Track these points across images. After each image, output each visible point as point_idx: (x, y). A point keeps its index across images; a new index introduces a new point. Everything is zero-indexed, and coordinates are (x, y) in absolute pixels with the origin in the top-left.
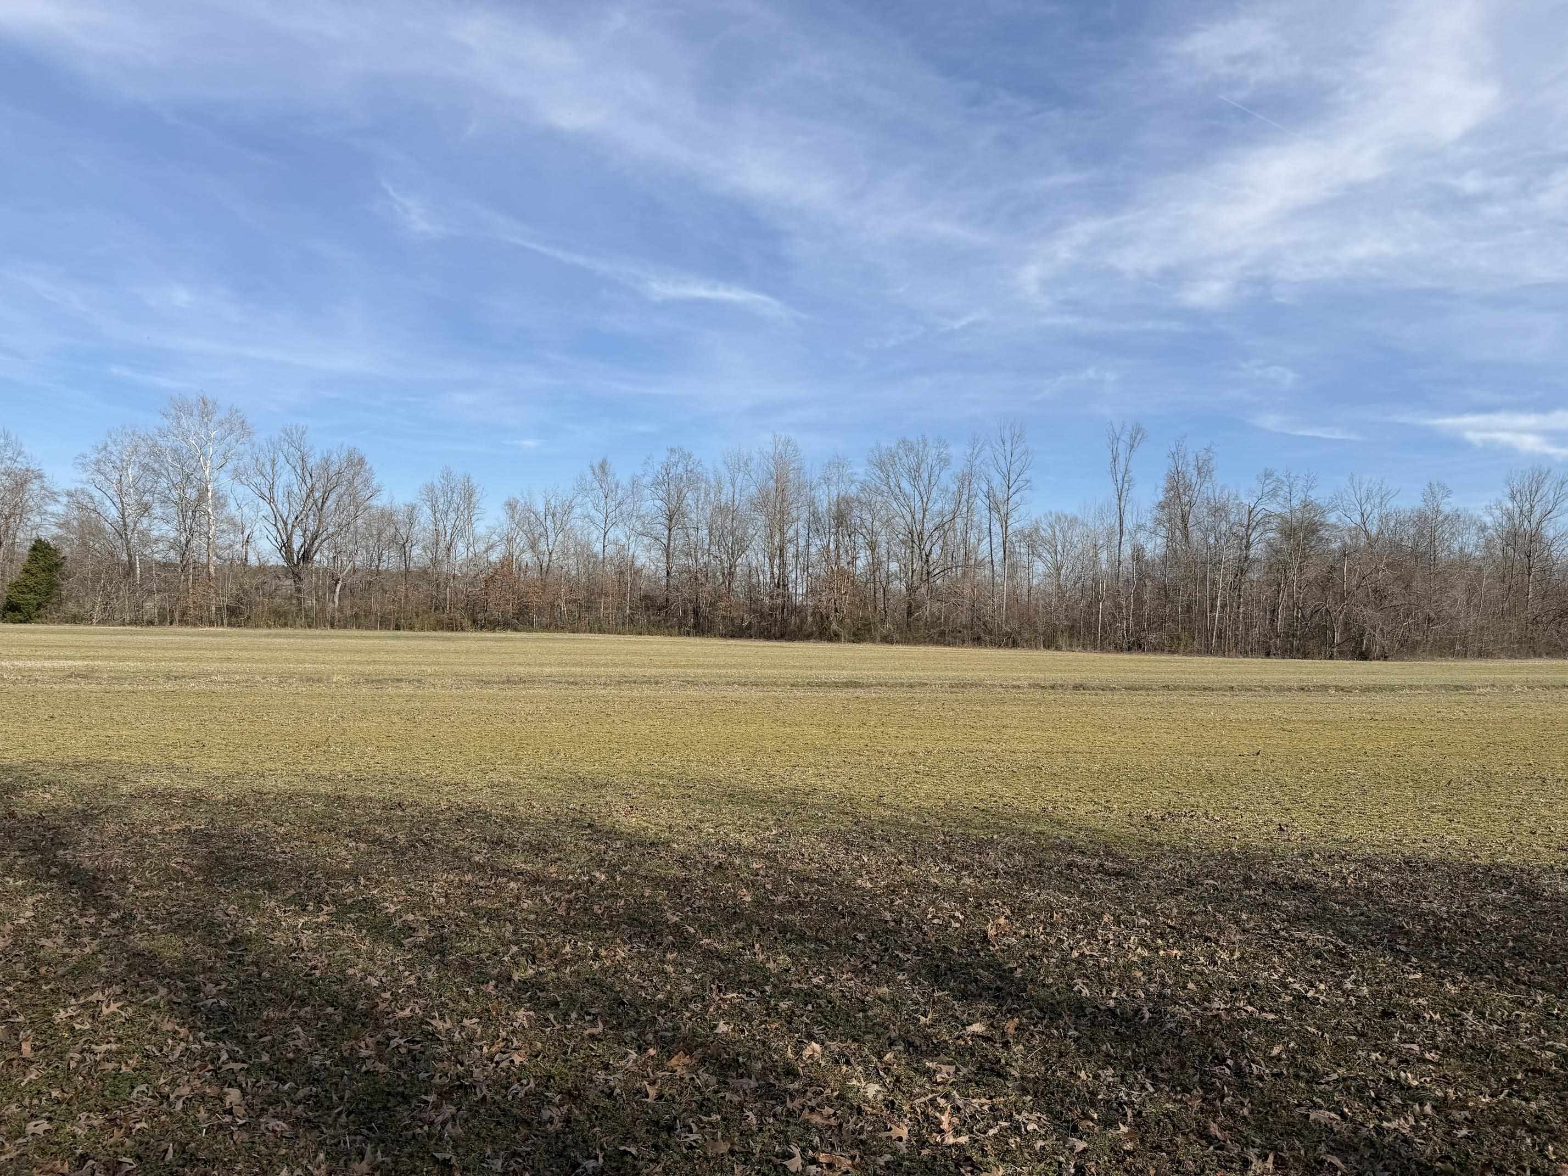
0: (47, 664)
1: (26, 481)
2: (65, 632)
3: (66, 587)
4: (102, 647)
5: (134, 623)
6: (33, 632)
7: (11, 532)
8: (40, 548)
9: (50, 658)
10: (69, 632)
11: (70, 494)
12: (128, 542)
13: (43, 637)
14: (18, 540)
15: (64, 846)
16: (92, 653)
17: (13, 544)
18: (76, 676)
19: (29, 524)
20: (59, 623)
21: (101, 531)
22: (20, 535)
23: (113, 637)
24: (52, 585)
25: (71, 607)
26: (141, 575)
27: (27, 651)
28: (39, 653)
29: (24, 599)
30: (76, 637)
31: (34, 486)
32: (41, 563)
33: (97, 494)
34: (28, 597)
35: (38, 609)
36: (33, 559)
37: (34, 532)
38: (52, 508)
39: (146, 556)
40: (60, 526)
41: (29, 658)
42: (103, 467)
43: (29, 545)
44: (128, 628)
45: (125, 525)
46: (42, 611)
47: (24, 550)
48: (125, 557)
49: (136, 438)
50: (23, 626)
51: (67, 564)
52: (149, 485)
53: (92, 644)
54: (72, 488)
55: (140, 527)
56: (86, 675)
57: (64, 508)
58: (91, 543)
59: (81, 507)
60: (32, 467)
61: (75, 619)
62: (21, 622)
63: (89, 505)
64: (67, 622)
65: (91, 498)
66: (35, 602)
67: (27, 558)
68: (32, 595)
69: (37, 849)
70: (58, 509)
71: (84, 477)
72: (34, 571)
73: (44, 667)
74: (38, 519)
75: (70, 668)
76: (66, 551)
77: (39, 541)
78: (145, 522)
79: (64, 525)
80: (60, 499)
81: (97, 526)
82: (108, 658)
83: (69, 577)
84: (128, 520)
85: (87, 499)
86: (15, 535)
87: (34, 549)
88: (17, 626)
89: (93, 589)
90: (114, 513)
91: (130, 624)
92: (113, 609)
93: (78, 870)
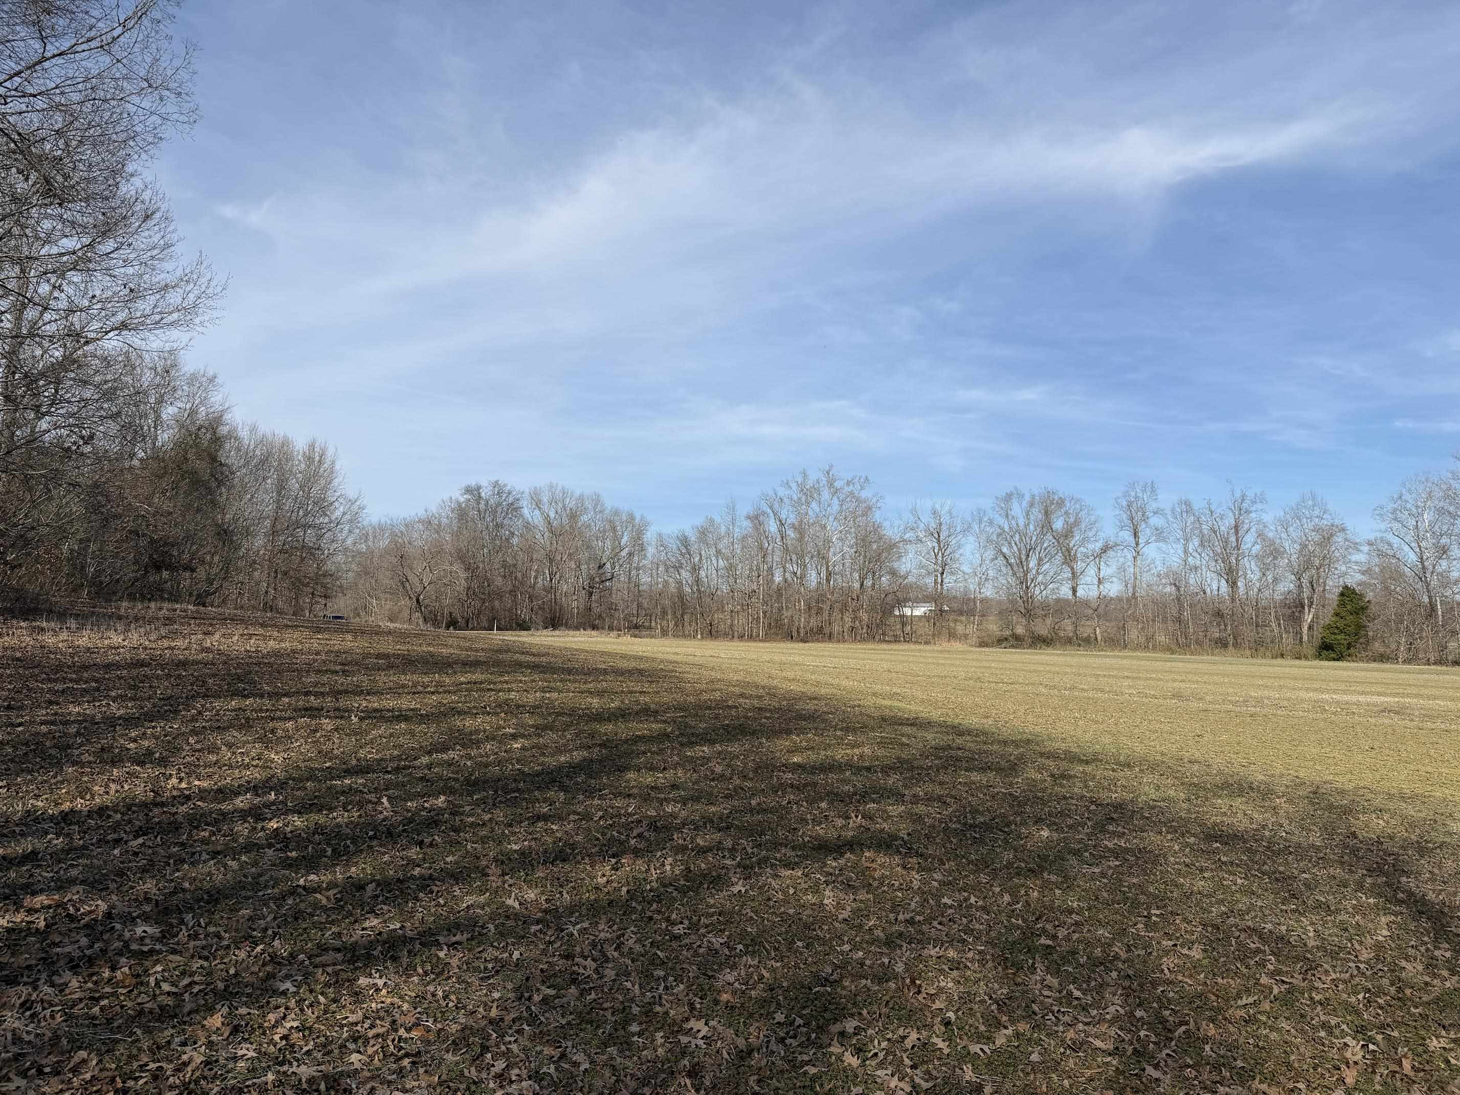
0: (1361, 698)
1: (1332, 535)
2: (1373, 670)
3: (1372, 629)
4: (1410, 685)
5: (1439, 662)
6: (1345, 669)
7: (1321, 580)
8: (1347, 594)
9: (1363, 693)
10: (1377, 670)
11: (1370, 544)
12: (1428, 585)
13: (1356, 674)
14: (1327, 588)
15: (1407, 874)
16: (1401, 691)
17: (1324, 590)
18: (1389, 711)
19: (1336, 572)
20: (1367, 662)
21: (1402, 575)
22: (1330, 583)
23: (1419, 676)
24: (1360, 627)
25: (1378, 647)
26: (1443, 617)
27: (1343, 687)
28: (1353, 688)
29: (1336, 639)
30: (1384, 675)
31: (1339, 539)
32: (1349, 607)
33: (1395, 541)
34: (1339, 637)
35: (1349, 648)
36: (1342, 604)
37: (1341, 579)
38: (1355, 557)
39: (1446, 597)
40: (1363, 573)
41: (1345, 692)
42: (1399, 515)
43: (1338, 591)
44: (1433, 667)
45: (1424, 567)
46: (1352, 650)
47: (1333, 596)
48: (1426, 599)
49: (1429, 485)
50: (1336, 663)
51: (1372, 606)
52: (1445, 528)
53: (1400, 682)
54: (1372, 537)
55: (1439, 569)
56: (1398, 711)
57: (1367, 556)
58: (1393, 587)
59: (1381, 554)
60: (1337, 522)
61: (1382, 658)
62: (1334, 660)
63: (1389, 552)
64: (1375, 661)
65: (1390, 544)
66: (1345, 642)
67: (1336, 603)
68: (1342, 636)
69: (1382, 872)
70: (1361, 557)
71: (1383, 526)
72: (1343, 614)
73: (1359, 701)
74: (1344, 568)
75: (1383, 703)
76: (1370, 596)
77: (1346, 587)
78: (1444, 563)
79: (1367, 572)
80: (1362, 548)
81: (1397, 571)
82: (1417, 696)
83: (1374, 619)
84: (1426, 564)
85: (1386, 547)
86: (1325, 583)
87: (1342, 594)
88: (1332, 663)
89: (1398, 630)
90: (1412, 557)
91: (1435, 664)
92: (1417, 649)
93: (1423, 901)
